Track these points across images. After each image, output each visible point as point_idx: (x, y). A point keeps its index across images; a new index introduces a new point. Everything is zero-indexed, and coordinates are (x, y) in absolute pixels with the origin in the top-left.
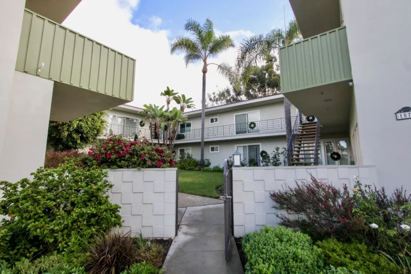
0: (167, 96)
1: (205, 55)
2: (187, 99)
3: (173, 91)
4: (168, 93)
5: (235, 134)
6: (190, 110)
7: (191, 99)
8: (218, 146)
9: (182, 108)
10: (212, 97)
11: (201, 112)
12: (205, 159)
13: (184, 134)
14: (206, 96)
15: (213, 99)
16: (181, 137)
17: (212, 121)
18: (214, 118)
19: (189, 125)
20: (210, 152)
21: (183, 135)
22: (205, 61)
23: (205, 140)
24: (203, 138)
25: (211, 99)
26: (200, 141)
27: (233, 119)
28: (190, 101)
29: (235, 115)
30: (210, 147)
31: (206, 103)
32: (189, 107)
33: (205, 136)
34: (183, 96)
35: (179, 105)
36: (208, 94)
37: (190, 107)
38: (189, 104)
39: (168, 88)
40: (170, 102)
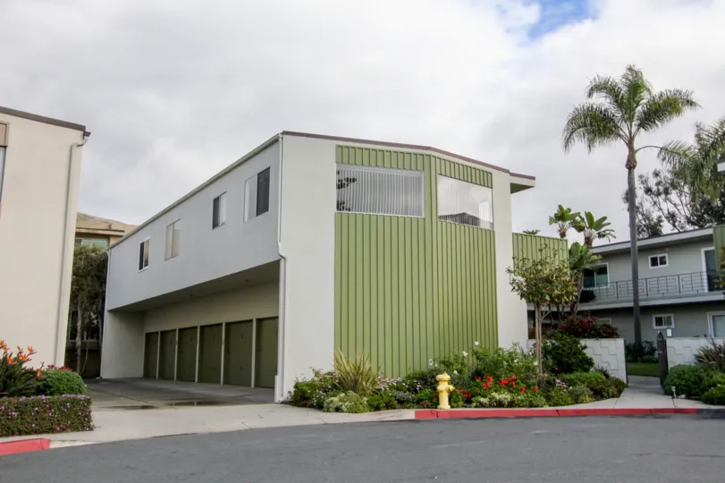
0: (560, 222)
1: (630, 133)
2: (596, 219)
3: (569, 210)
4: (561, 216)
5: (706, 291)
6: (604, 241)
7: (605, 218)
8: (672, 315)
9: (588, 241)
10: (652, 183)
11: (629, 245)
12: (643, 340)
13: (595, 289)
14: (637, 184)
15: (654, 189)
16: (587, 297)
17: (654, 262)
18: (659, 256)
19: (603, 271)
20: (655, 327)
21: (592, 292)
22: (630, 144)
23: (642, 304)
24: (636, 300)
25: (648, 191)
26: (631, 304)
27: (701, 261)
28: (605, 222)
29: (703, 250)
30: (654, 317)
31: (637, 201)
32: (601, 236)
33: (642, 296)
34: (589, 216)
35: (582, 233)
36: (641, 177)
37: (604, 236)
38: (603, 229)
39: (560, 207)
40: (567, 233)
